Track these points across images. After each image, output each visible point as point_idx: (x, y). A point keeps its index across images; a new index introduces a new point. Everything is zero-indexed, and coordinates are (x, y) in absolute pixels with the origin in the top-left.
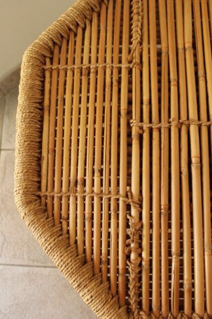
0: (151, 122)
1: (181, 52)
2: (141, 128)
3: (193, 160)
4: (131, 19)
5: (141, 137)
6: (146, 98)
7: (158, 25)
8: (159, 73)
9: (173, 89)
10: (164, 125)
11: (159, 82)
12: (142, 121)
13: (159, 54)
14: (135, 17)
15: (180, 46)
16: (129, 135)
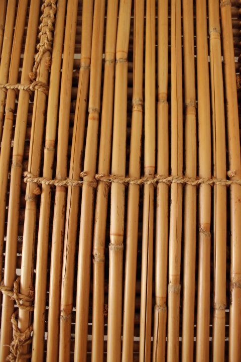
0: (54, 177)
1: (108, 65)
2: (40, 186)
3: (113, 238)
5: (37, 199)
6: (49, 137)
7: (79, 24)
8: (73, 98)
9: (92, 124)
10: (72, 182)
11: (72, 111)
12: (41, 174)
13: (76, 67)
14: (46, 11)
15: (109, 57)
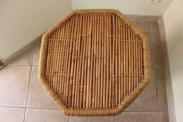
0: (77, 56)
1: (87, 37)
2: (75, 58)
3: (88, 67)
4: (74, 27)
5: (74, 60)
6: (76, 50)
7: (82, 28)
8: (81, 43)
9: (84, 47)
10: (81, 57)
11: (81, 45)
12: (75, 56)
13: (81, 37)
14: (76, 26)
15: (88, 35)
16: (71, 60)
